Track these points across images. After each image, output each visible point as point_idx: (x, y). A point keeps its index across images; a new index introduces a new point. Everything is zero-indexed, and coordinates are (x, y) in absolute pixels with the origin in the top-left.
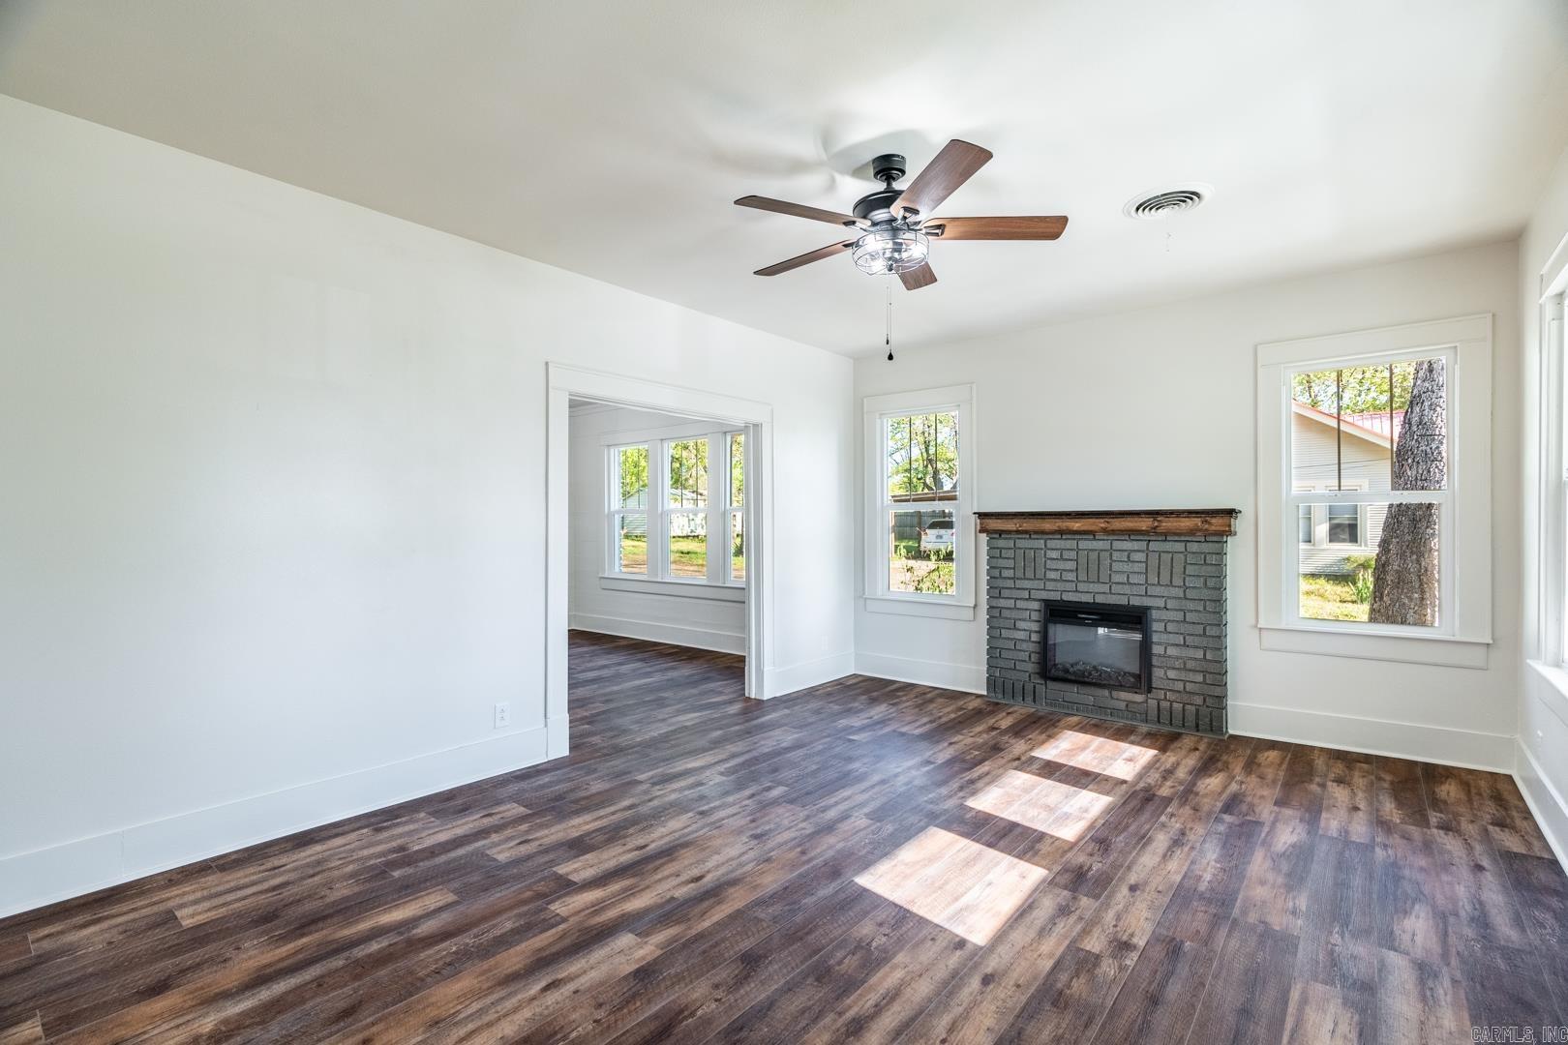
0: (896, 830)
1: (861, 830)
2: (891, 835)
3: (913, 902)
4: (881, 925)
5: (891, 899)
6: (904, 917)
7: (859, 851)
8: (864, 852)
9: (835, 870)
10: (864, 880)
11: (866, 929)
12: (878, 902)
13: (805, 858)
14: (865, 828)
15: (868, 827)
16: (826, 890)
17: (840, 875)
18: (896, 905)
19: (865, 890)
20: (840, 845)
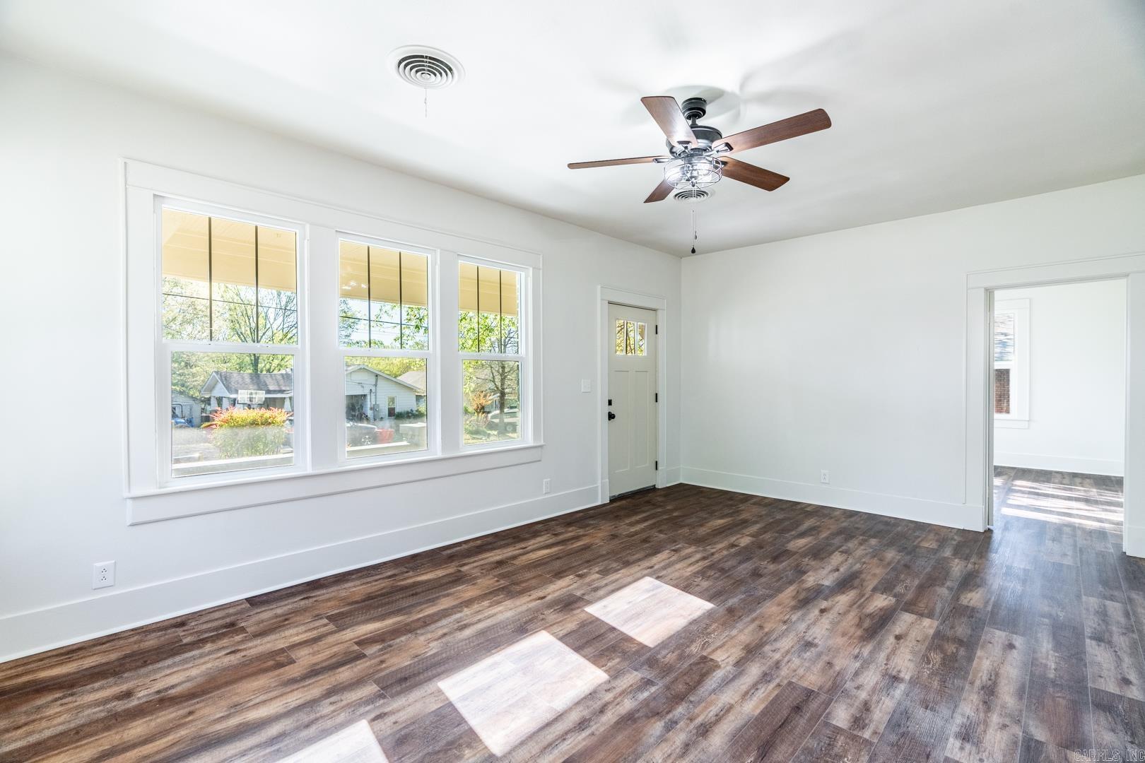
0: (688, 646)
1: (720, 647)
2: (692, 642)
3: (679, 594)
4: (697, 585)
5: (692, 596)
6: (685, 588)
7: (717, 627)
8: (714, 626)
9: (732, 614)
10: (709, 606)
11: (705, 584)
12: (701, 595)
13: (757, 623)
14: (717, 649)
15: (714, 651)
16: (733, 601)
17: (727, 610)
18: (690, 593)
19: (709, 601)
20: (734, 632)
